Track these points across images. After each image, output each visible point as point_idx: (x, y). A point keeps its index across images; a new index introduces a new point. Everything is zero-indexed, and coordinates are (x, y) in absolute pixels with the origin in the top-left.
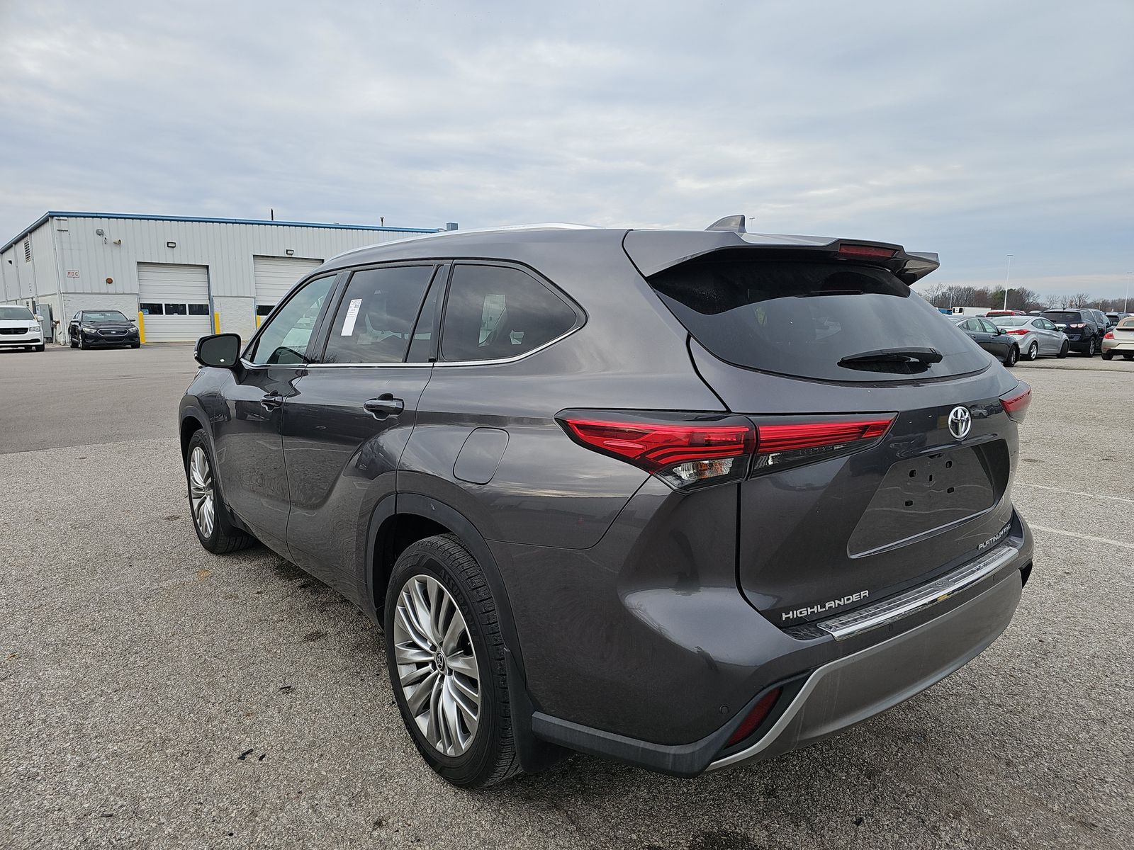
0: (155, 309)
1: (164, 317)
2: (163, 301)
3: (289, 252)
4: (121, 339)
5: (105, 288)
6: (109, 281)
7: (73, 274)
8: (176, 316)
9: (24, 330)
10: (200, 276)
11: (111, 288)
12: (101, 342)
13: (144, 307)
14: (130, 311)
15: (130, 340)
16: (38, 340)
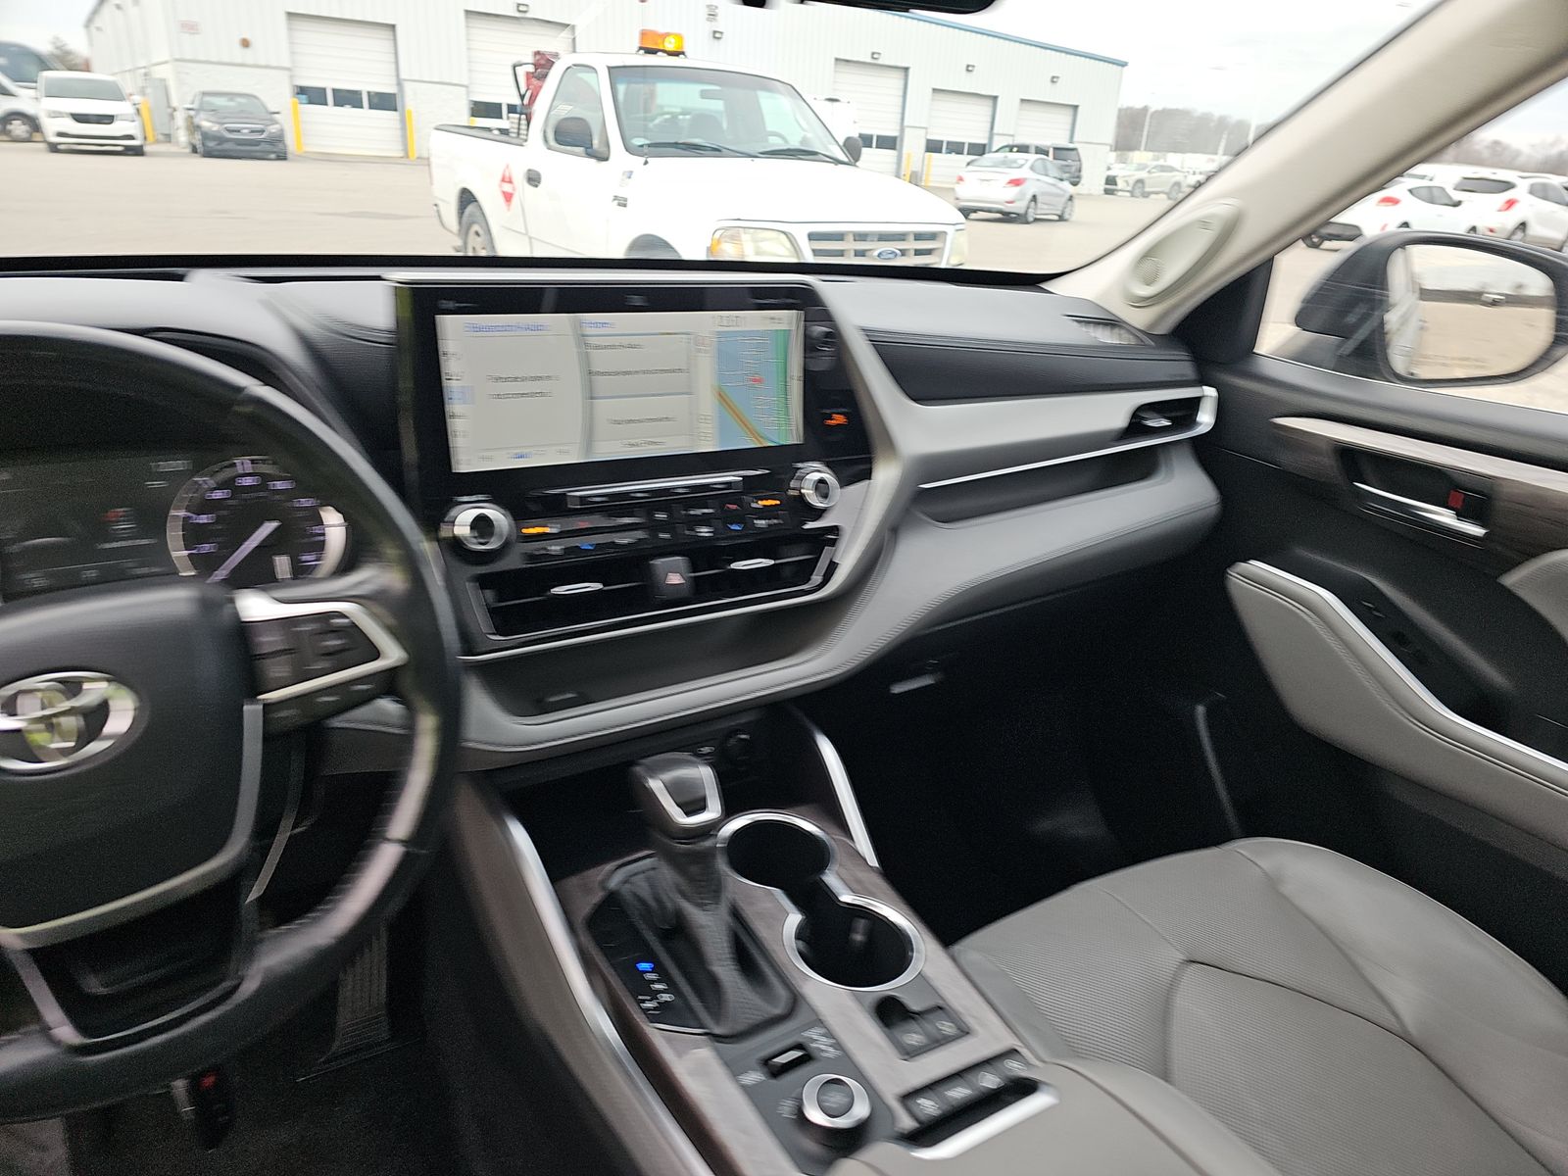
0: (313, 95)
1: (330, 110)
2: (330, 82)
3: (521, 8)
4: (257, 143)
5: (239, 55)
6: (245, 43)
7: (190, 28)
8: (347, 110)
9: (108, 119)
10: (379, 43)
11: (247, 56)
12: (226, 146)
13: (302, 91)
14: (277, 97)
15: (270, 148)
16: (131, 137)
